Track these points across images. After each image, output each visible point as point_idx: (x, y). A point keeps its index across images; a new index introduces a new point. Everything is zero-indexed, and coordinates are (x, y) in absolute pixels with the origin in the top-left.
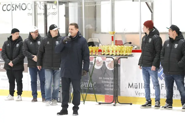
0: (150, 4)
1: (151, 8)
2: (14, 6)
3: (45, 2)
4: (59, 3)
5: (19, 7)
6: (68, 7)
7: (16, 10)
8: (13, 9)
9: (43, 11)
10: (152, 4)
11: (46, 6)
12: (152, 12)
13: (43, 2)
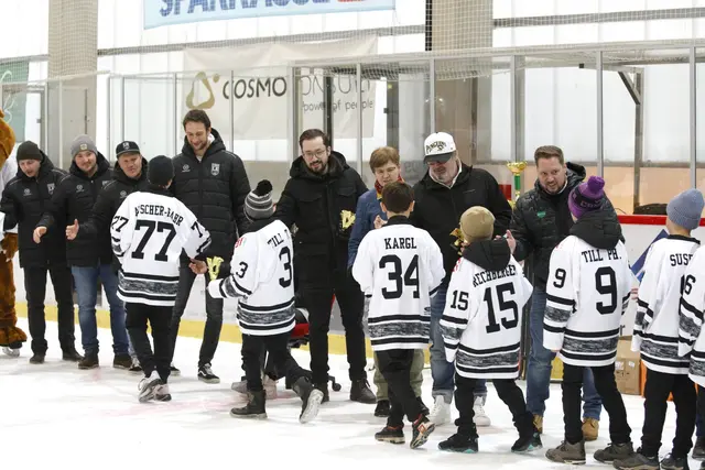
0: (632, 77)
1: (635, 90)
2: (254, 85)
3: (325, 68)
4: (363, 72)
5: (267, 88)
6: (397, 83)
7: (258, 95)
8: (250, 93)
9: (319, 97)
10: (639, 78)
11: (328, 81)
12: (637, 102)
13: (322, 71)
